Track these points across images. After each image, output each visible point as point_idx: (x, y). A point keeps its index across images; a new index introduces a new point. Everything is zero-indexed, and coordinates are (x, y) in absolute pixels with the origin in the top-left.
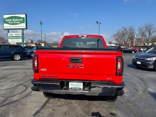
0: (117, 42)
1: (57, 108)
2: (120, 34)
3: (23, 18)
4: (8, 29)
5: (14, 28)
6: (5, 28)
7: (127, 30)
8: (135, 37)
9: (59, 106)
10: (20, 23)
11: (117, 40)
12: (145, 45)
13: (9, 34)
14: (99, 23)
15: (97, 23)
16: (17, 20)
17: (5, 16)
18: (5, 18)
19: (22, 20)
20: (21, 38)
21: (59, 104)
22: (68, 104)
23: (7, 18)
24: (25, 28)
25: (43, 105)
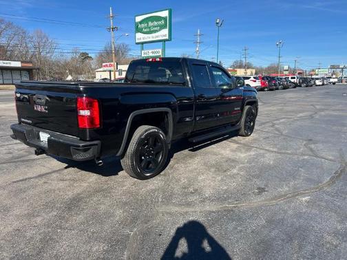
3: (165, 19)
4: (143, 43)
5: (151, 40)
6: (137, 41)
10: (160, 30)
13: (143, 52)
16: (156, 23)
17: (138, 19)
18: (137, 23)
19: (163, 22)
23: (141, 22)
24: (167, 38)
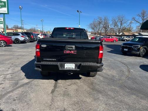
0: (93, 31)
1: (68, 87)
2: (96, 23)
3: (4, 2)
7: (102, 19)
8: (109, 27)
9: (68, 85)
11: (93, 29)
12: (116, 34)
14: (79, 12)
15: (78, 12)
19: (3, 4)
20: (2, 24)
21: (68, 84)
22: (75, 83)
24: (7, 12)
25: (55, 85)
